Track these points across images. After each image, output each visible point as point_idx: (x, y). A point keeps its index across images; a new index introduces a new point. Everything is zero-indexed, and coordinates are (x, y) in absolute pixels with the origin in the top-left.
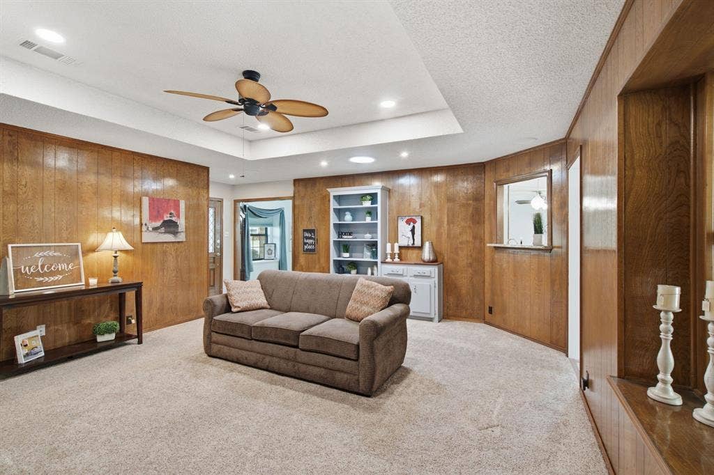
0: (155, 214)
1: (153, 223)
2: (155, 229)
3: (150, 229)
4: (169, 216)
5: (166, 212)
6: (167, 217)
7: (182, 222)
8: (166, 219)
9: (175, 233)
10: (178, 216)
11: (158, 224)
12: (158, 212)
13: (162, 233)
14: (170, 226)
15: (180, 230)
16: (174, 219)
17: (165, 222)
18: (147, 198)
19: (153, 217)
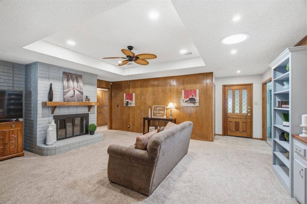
0: (186, 96)
1: (186, 99)
2: (186, 101)
3: (184, 101)
4: (192, 96)
5: (191, 95)
6: (191, 97)
7: (197, 99)
8: (190, 98)
9: (194, 103)
10: (196, 96)
11: (188, 99)
12: (188, 95)
13: (189, 103)
14: (192, 100)
15: (196, 101)
16: (194, 97)
17: (190, 99)
18: (184, 91)
19: (185, 97)
